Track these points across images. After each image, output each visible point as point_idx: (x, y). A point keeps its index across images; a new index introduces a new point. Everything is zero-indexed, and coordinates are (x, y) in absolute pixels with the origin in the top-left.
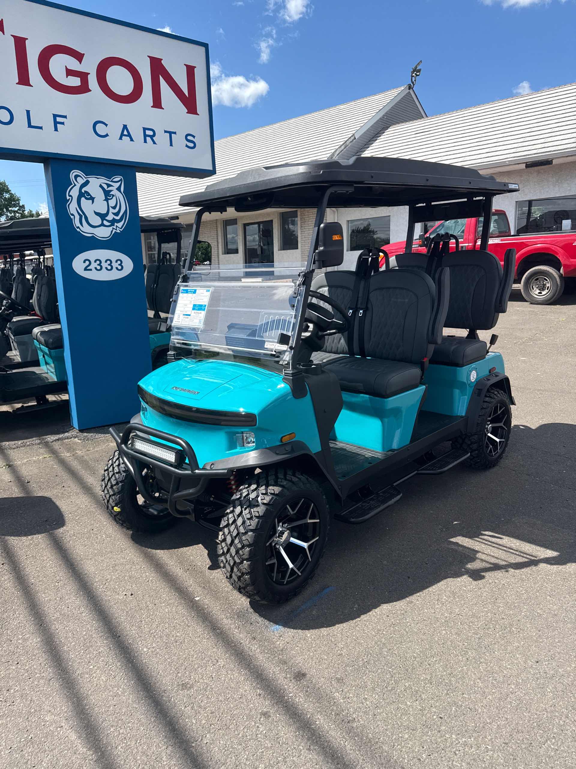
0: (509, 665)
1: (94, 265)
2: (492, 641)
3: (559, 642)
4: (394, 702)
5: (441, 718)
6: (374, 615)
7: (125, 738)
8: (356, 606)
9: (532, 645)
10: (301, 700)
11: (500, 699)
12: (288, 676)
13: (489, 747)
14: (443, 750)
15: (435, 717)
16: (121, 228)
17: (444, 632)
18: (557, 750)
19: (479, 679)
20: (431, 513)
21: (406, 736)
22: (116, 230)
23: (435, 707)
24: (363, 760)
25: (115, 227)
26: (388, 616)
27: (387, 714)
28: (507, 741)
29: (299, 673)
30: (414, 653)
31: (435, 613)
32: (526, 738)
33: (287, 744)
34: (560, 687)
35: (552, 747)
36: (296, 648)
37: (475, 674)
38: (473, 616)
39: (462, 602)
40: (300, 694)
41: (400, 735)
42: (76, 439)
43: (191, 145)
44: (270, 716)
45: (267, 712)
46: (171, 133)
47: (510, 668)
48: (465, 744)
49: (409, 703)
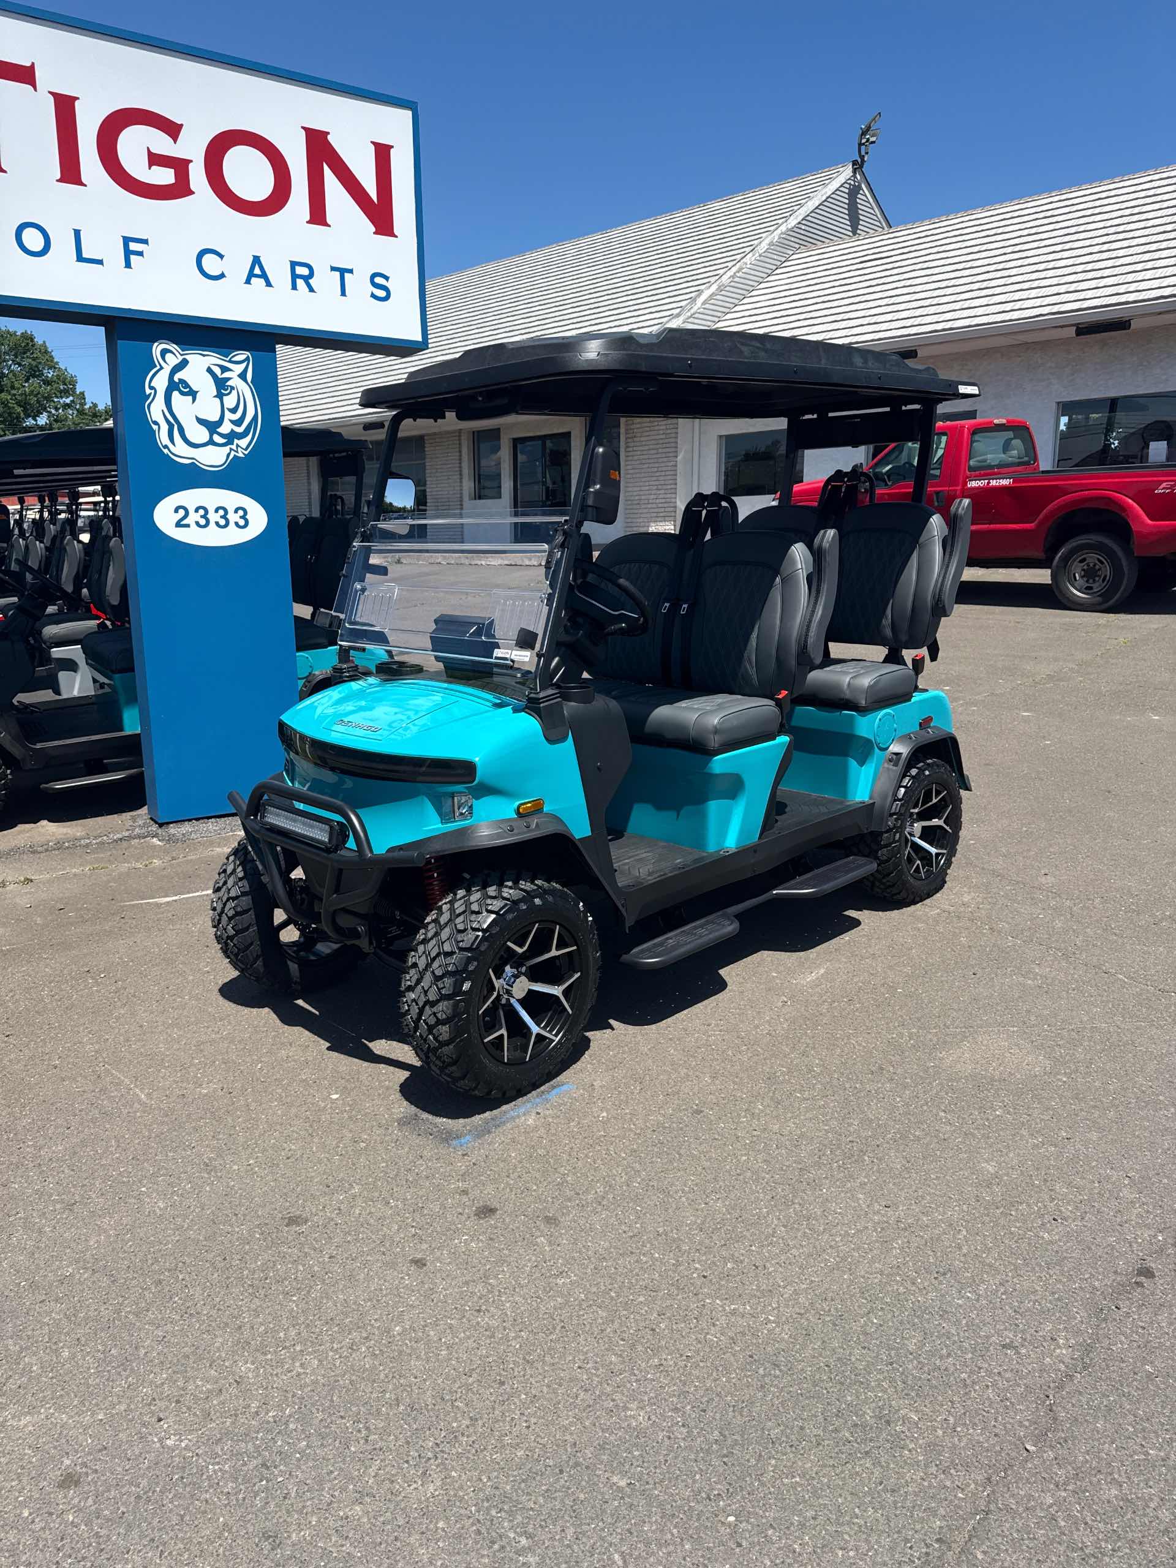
0: (841, 1208)
1: (193, 517)
2: (822, 1174)
3: (938, 1178)
4: (632, 1253)
5: (705, 1277)
6: (631, 1130)
7: (186, 1286)
8: (605, 1114)
9: (889, 1182)
10: (480, 1245)
11: (810, 1255)
12: (467, 1211)
13: (772, 1318)
14: (696, 1318)
15: (695, 1275)
16: (246, 449)
17: (744, 1158)
18: (881, 1325)
19: (784, 1226)
20: (773, 977)
21: (642, 1299)
22: (237, 452)
23: (699, 1262)
24: (563, 1327)
25: (234, 447)
26: (654, 1131)
27: (616, 1268)
28: (803, 1311)
29: (485, 1207)
30: (685, 1186)
31: (736, 1129)
32: (836, 1309)
33: (446, 1302)
34: (916, 1242)
35: (875, 1321)
36: (488, 1173)
37: (779, 1219)
38: (802, 1136)
39: (790, 1115)
40: (481, 1237)
41: (631, 1297)
42: (155, 839)
43: (381, 293)
44: (425, 1265)
45: (422, 1259)
46: (343, 272)
47: (840, 1213)
48: (734, 1313)
49: (657, 1255)
